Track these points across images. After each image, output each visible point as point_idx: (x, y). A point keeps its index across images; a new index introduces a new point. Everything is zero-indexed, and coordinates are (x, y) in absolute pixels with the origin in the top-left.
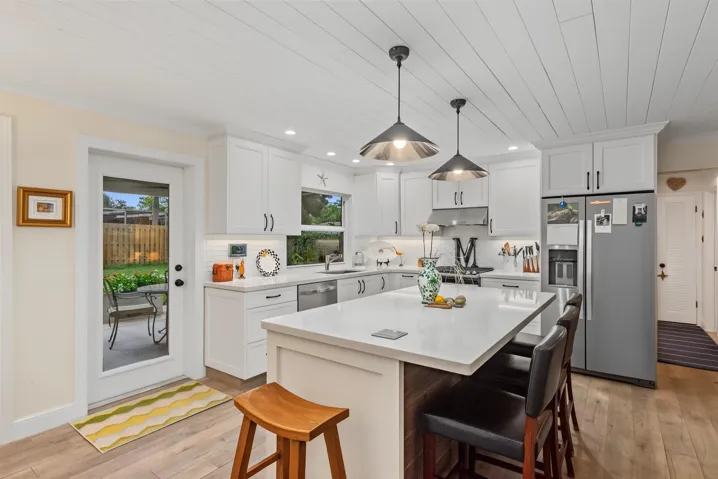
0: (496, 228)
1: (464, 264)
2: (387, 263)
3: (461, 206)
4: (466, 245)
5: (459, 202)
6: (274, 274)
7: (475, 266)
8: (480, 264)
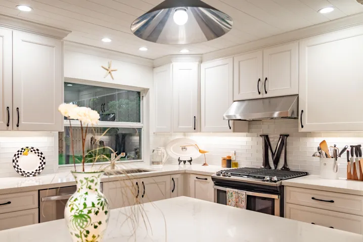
0: (308, 123)
1: (273, 167)
2: (190, 161)
3: (265, 96)
4: (275, 143)
5: (262, 90)
6: (36, 173)
7: (285, 168)
8: (292, 167)
